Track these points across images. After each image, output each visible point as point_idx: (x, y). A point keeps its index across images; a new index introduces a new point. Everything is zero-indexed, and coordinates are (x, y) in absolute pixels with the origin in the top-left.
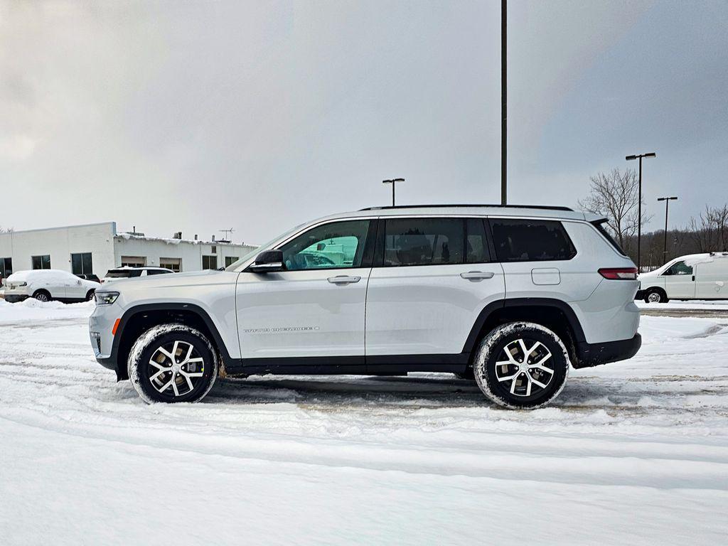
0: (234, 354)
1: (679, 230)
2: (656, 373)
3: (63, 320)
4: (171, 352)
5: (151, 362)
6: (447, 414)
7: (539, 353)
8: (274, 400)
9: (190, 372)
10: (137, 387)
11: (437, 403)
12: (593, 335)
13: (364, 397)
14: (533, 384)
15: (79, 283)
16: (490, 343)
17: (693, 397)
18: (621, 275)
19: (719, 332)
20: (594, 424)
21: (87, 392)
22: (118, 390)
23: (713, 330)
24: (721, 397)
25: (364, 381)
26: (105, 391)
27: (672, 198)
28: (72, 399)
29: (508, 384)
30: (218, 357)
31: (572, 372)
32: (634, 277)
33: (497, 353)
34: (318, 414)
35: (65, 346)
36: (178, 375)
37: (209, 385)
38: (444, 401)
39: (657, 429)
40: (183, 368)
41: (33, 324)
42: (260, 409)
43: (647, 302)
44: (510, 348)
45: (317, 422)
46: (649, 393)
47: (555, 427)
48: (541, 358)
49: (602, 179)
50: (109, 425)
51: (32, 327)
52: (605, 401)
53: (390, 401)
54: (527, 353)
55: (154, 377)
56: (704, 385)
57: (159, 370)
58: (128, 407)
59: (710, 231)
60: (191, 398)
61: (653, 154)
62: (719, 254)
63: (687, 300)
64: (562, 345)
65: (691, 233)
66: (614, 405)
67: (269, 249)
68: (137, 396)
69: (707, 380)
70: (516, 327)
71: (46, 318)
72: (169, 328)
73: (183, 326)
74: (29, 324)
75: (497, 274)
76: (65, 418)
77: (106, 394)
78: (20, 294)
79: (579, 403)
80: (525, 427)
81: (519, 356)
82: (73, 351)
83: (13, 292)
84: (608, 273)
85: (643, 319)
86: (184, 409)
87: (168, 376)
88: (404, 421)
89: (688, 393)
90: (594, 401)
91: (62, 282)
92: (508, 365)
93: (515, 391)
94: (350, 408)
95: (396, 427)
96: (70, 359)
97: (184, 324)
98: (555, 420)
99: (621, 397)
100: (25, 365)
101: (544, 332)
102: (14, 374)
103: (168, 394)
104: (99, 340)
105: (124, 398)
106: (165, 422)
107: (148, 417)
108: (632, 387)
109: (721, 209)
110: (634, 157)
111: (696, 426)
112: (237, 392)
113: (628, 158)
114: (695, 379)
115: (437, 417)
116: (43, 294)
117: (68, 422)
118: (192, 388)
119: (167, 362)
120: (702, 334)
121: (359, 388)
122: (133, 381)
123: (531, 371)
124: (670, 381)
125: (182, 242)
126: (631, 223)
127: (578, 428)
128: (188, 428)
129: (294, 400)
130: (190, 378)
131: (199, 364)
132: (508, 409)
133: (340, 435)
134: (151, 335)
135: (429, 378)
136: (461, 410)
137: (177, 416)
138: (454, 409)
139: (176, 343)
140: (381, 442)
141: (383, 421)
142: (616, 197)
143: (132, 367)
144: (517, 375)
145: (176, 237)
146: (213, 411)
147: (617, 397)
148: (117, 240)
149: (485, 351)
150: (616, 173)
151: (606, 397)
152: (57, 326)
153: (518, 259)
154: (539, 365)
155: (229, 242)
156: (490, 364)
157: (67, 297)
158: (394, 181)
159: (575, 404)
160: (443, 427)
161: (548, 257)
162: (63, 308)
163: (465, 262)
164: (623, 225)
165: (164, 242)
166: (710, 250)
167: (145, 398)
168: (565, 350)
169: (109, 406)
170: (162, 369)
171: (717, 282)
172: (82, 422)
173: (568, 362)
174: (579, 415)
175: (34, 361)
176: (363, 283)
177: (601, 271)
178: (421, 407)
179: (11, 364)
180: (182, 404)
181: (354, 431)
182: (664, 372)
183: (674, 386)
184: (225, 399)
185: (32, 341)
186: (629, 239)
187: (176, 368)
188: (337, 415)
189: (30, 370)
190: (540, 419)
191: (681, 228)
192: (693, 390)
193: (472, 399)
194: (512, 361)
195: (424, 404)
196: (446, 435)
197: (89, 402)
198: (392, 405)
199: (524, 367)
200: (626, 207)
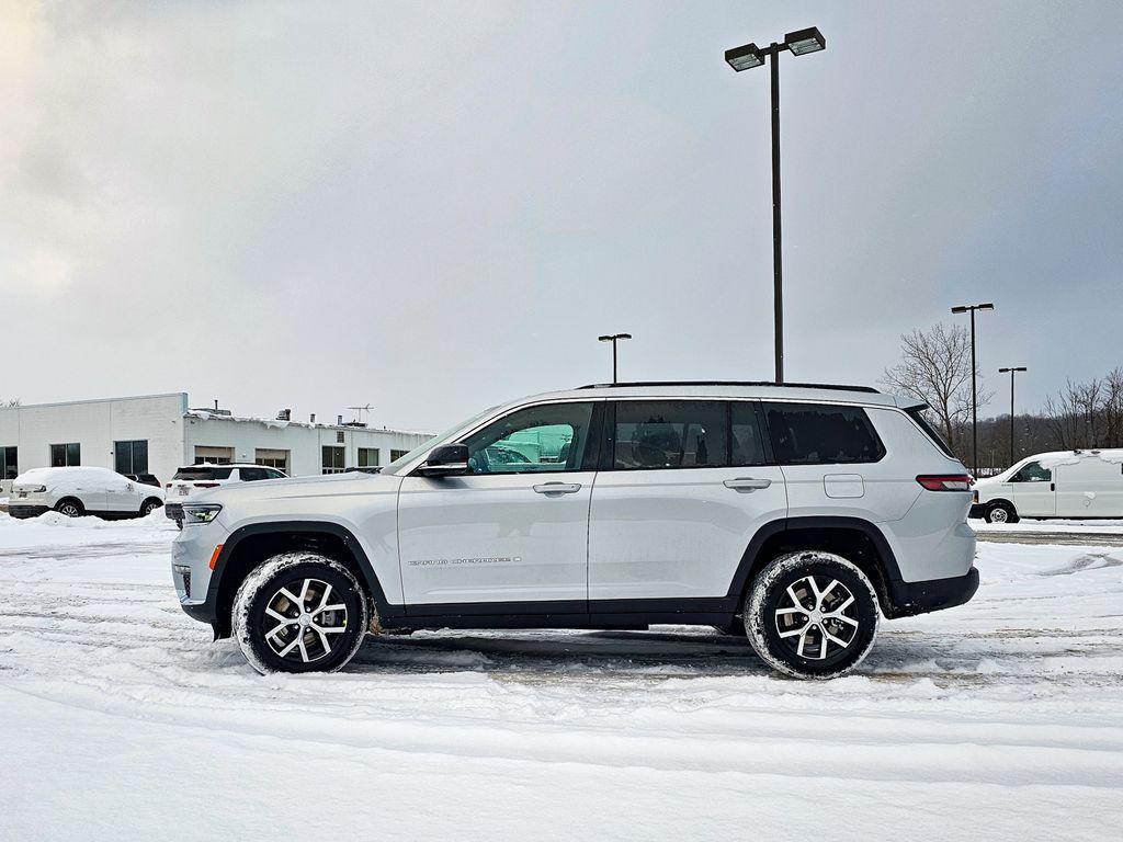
0: (393, 598)
1: (1031, 414)
2: (1002, 625)
3: (104, 546)
4: (298, 596)
5: (269, 611)
6: (709, 686)
7: (836, 596)
8: (451, 668)
9: (326, 626)
10: (246, 649)
11: (693, 671)
12: (912, 570)
13: (584, 662)
14: (830, 642)
15: (130, 487)
16: (767, 581)
17: (1052, 659)
18: (948, 484)
19: (1088, 567)
20: (917, 699)
21: (164, 657)
22: (212, 654)
23: (1081, 564)
24: (1091, 660)
25: (584, 639)
26: (191, 655)
27: (1019, 369)
28: (143, 669)
29: (794, 641)
30: (369, 602)
31: (883, 623)
32: (966, 487)
33: (777, 597)
34: (520, 688)
35: (115, 587)
36: (308, 630)
37: (354, 645)
38: (702, 668)
39: (1002, 705)
40: (316, 619)
41: (57, 552)
42: (434, 682)
43: (989, 521)
44: (796, 589)
45: (519, 700)
46: (993, 655)
47: (863, 703)
48: (841, 603)
49: (919, 339)
50: (205, 707)
51: (58, 557)
52: (931, 665)
53: (624, 667)
54: (820, 597)
55: (271, 634)
56: (1069, 643)
57: (279, 622)
58: (231, 679)
59: (1074, 417)
60: (327, 665)
61: (990, 306)
62: (1087, 452)
63: (1045, 518)
64: (869, 585)
65: (1049, 420)
66: (944, 672)
67: (448, 442)
68: (245, 662)
69: (1072, 635)
70: (803, 558)
71: (77, 543)
72: (296, 560)
73: (317, 557)
74: (52, 553)
75: (775, 482)
76: (137, 698)
77: (194, 661)
78: (34, 504)
79: (896, 670)
80: (819, 704)
81: (809, 601)
82: (131, 595)
83: (23, 501)
84: (930, 481)
85: (981, 546)
86: (317, 682)
87: (292, 633)
88: (647, 697)
89: (1046, 655)
90: (916, 666)
91: (101, 486)
92: (794, 614)
93: (804, 652)
94: (566, 679)
95: (636, 705)
96: (128, 607)
97: (318, 552)
98: (861, 694)
99: (954, 660)
100: (57, 617)
101: (843, 566)
102: (43, 630)
103: (293, 659)
104: (187, 578)
105: (222, 666)
106: (290, 701)
107: (263, 694)
108: (968, 647)
109: (1089, 385)
110: (963, 309)
111: (1056, 700)
112: (394, 657)
113: (955, 310)
114: (1057, 633)
115: (695, 690)
116: (72, 505)
117: (140, 702)
118: (328, 650)
119: (292, 611)
120: (1066, 569)
121: (576, 649)
122: (240, 639)
123: (826, 622)
124: (1021, 637)
125: (290, 424)
126: (963, 404)
127: (894, 704)
128: (329, 710)
129: (481, 668)
130: (327, 635)
131: (339, 614)
132: (795, 678)
133: (556, 719)
134: (269, 569)
135: (678, 634)
136: (727, 679)
137: (307, 692)
138: (718, 678)
139: (307, 582)
140: (615, 728)
141: (616, 698)
142: (940, 366)
143: (239, 618)
144: (806, 628)
145: (281, 418)
146: (361, 684)
147: (949, 660)
148: (188, 421)
149: (760, 593)
150: (939, 331)
151: (932, 661)
152: (97, 556)
153: (805, 460)
154: (838, 614)
155: (363, 425)
156: (767, 612)
157: (110, 509)
158: (615, 338)
159: (889, 671)
160: (703, 705)
161: (847, 459)
162: (104, 528)
163: (730, 464)
164: (951, 407)
165: (263, 424)
166: (1075, 446)
167: (258, 665)
168: (873, 592)
169: (202, 678)
170: (284, 622)
171: (1086, 493)
172: (163, 702)
173: (878, 609)
174: (895, 686)
175: (72, 610)
176: (584, 494)
177: (920, 479)
178: (669, 676)
179: (35, 615)
180: (314, 674)
181: (575, 711)
182: (1013, 625)
183: (1027, 644)
184: (377, 668)
185: (62, 579)
186: (961, 427)
187: (305, 619)
188: (548, 689)
189: (67, 624)
190: (839, 693)
191: (1034, 413)
192: (1054, 650)
193: (742, 665)
194: (799, 608)
195: (673, 672)
196: (708, 715)
197: (169, 672)
198: (627, 675)
199: (816, 617)
200: (955, 381)
